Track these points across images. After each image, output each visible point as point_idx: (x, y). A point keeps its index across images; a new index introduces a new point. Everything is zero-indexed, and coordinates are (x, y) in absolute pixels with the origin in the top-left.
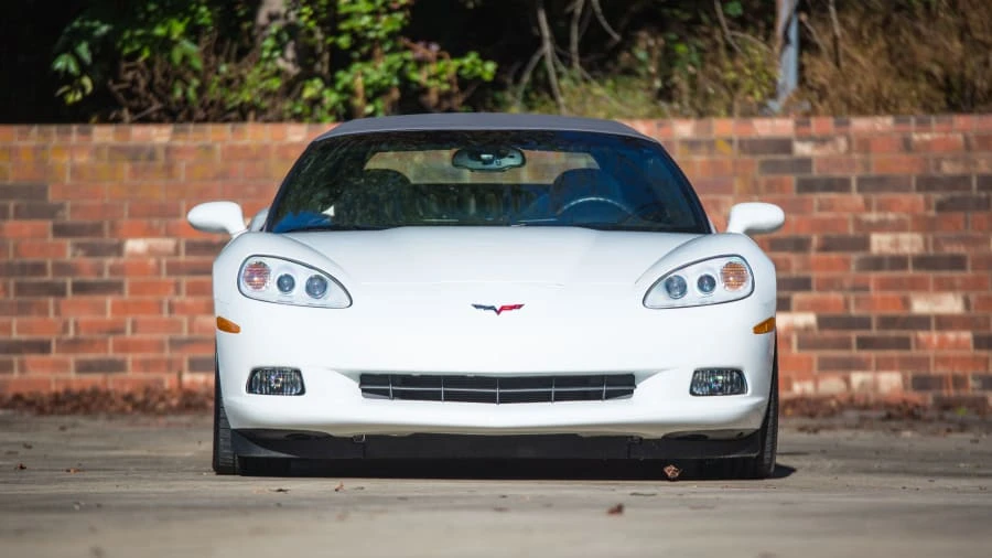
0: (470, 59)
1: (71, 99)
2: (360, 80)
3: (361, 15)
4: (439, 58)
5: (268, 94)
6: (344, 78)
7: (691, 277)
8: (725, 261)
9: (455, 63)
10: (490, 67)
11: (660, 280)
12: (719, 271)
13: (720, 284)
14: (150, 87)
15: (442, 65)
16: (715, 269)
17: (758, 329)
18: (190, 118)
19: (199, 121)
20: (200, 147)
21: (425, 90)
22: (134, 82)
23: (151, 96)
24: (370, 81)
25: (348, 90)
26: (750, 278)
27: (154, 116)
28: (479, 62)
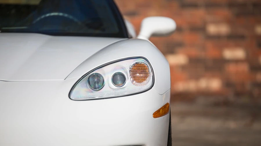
7: (107, 74)
8: (132, 62)
11: (83, 77)
12: (128, 70)
13: (129, 80)
16: (126, 67)
17: (157, 114)
26: (152, 75)
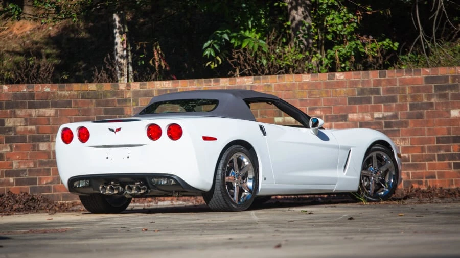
0: (387, 42)
1: (212, 66)
2: (337, 53)
3: (337, 25)
4: (373, 41)
5: (296, 61)
6: (331, 52)
9: (380, 44)
10: (396, 44)
14: (245, 60)
15: (373, 45)
18: (263, 73)
19: (266, 75)
20: (265, 85)
21: (366, 56)
22: (239, 58)
23: (245, 64)
24: (341, 54)
25: (332, 58)
27: (247, 73)
28: (391, 42)
